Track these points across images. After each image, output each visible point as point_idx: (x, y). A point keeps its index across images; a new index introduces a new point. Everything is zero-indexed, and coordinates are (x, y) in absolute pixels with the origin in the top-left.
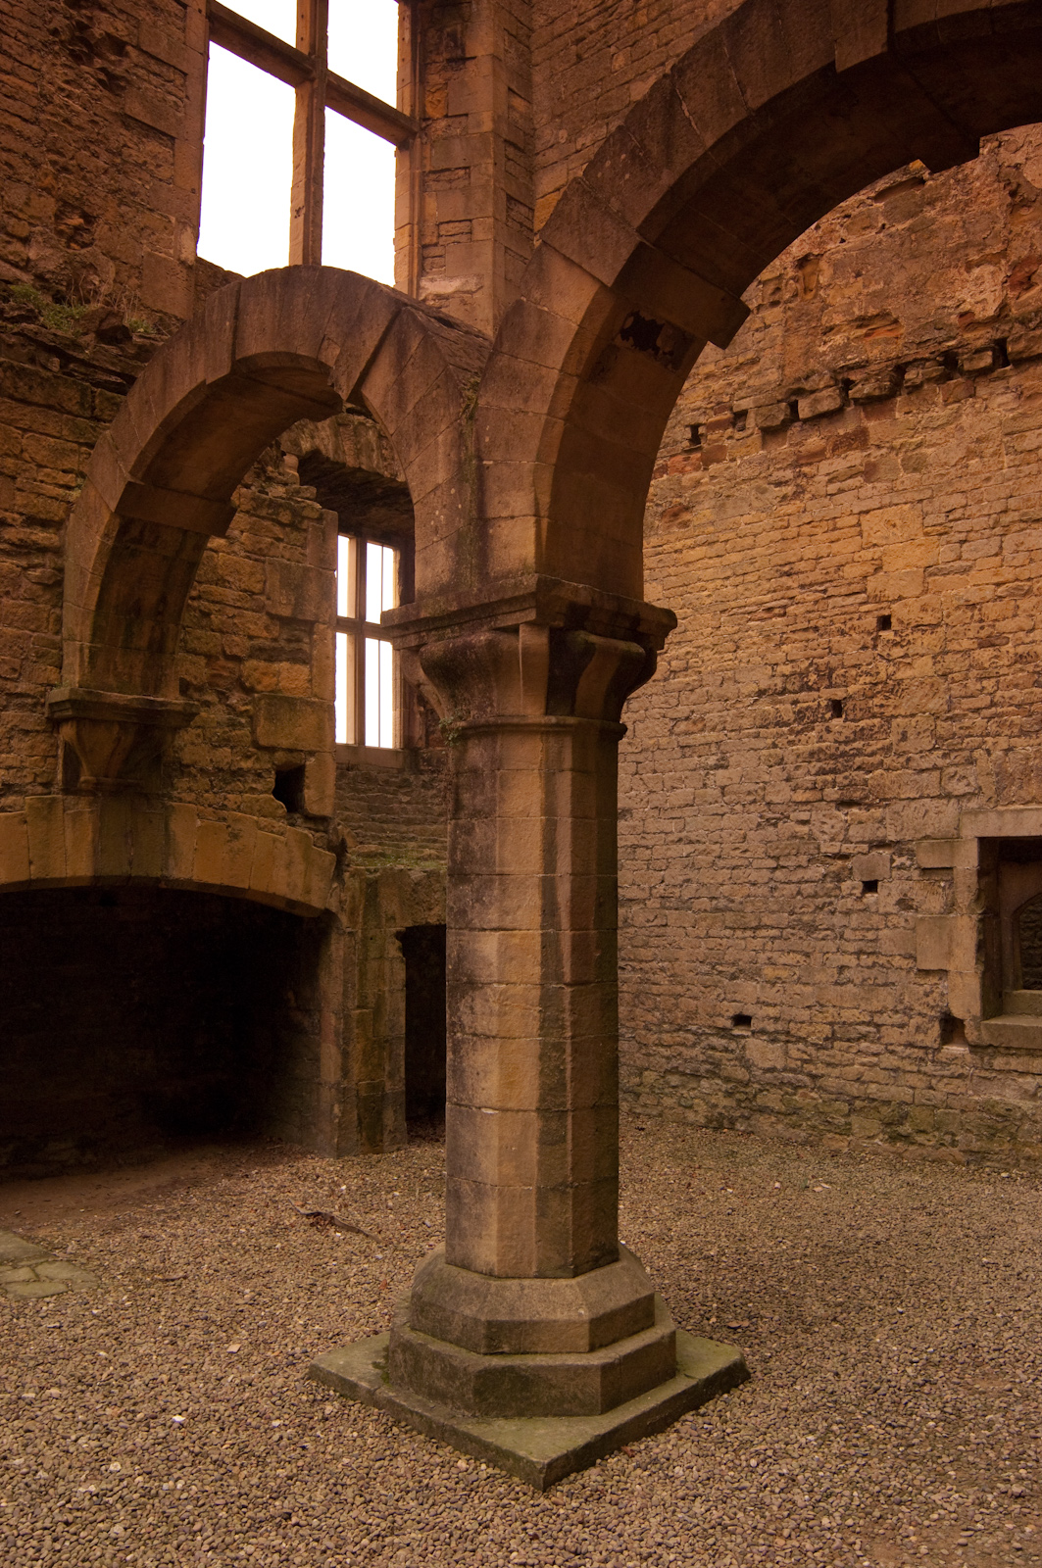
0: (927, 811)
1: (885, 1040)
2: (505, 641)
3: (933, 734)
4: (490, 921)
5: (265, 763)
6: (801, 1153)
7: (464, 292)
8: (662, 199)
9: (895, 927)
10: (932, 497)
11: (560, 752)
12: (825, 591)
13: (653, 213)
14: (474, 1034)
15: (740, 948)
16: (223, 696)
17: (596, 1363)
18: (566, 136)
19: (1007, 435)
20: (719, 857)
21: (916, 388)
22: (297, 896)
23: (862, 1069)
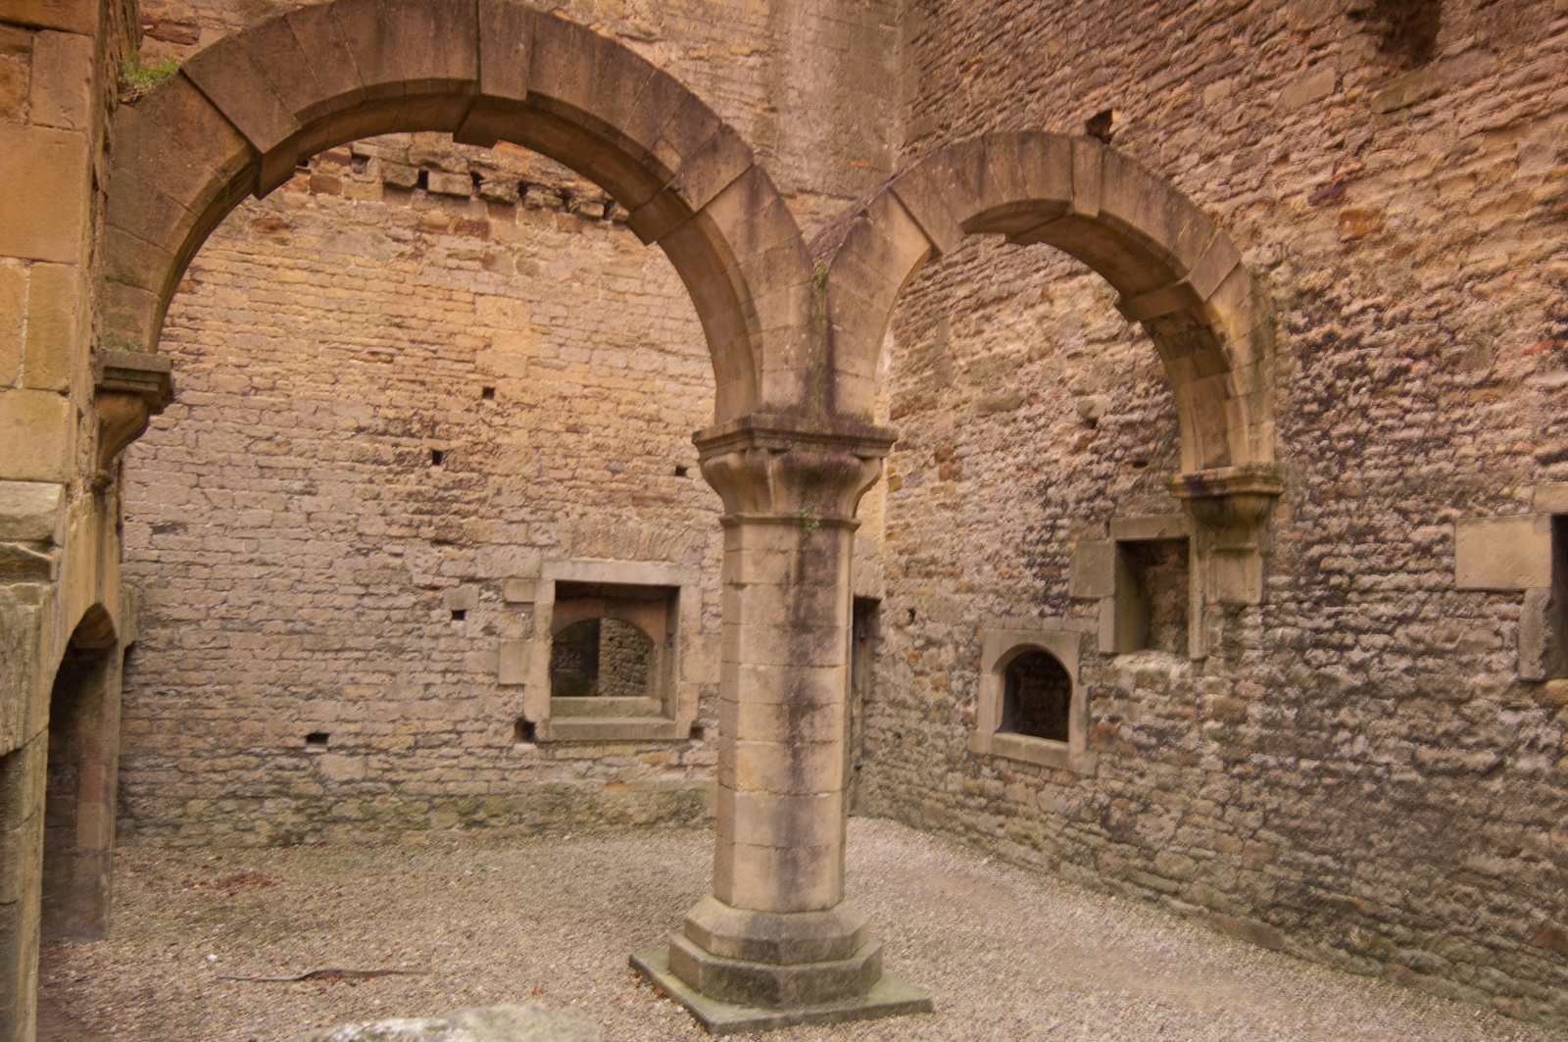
0: (514, 555)
1: (464, 745)
3: (525, 493)
4: (826, 661)
9: (480, 649)
10: (539, 302)
12: (435, 352)
15: (319, 670)
19: (604, 274)
20: (299, 581)
21: (536, 207)
23: (442, 770)
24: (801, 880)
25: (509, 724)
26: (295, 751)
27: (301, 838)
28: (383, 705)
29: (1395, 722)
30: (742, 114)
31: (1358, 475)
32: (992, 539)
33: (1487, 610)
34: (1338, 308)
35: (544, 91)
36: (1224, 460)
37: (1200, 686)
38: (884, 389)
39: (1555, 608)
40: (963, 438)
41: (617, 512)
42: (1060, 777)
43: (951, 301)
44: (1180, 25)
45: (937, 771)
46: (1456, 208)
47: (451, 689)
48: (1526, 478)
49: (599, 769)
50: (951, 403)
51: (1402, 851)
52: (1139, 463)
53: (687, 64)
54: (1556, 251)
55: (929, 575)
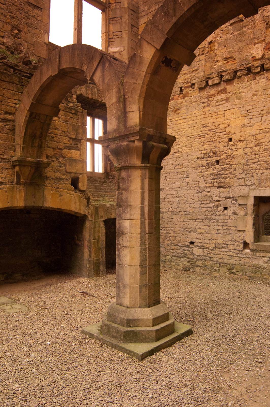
0: (240, 189)
2: (131, 144)
3: (243, 169)
4: (127, 217)
5: (69, 176)
6: (207, 277)
7: (120, 51)
8: (173, 26)
9: (232, 219)
10: (243, 106)
11: (145, 173)
12: (215, 131)
13: (171, 29)
14: (123, 246)
15: (192, 225)
16: (57, 159)
17: (154, 329)
18: (147, 8)
19: (263, 90)
20: (187, 201)
21: (240, 77)
22: (77, 211)
23: (223, 255)
25: (241, 243)
26: (187, 246)
27: (189, 269)
28: (207, 235)
47: (224, 231)
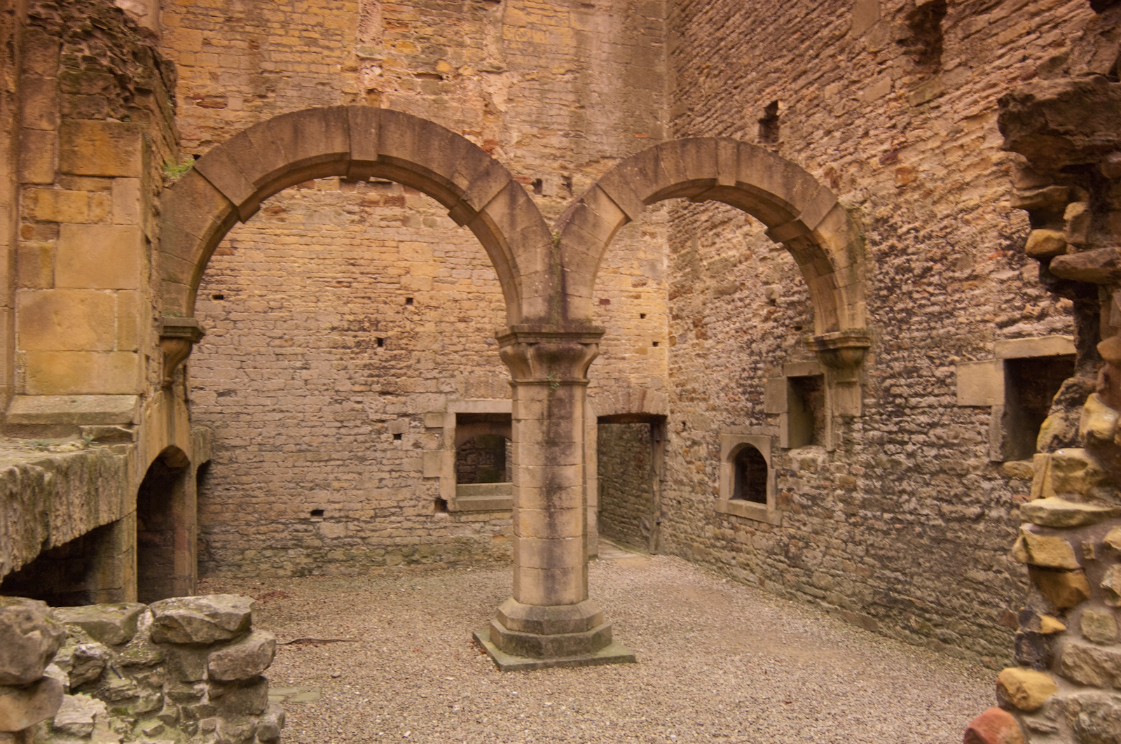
0: (430, 399)
1: (405, 515)
2: (584, 349)
3: (434, 361)
4: (568, 462)
9: (411, 457)
10: (438, 243)
12: (376, 278)
14: (562, 508)
15: (316, 472)
20: (303, 420)
23: (392, 530)
24: (557, 587)
25: (431, 501)
26: (304, 521)
27: (310, 572)
28: (355, 492)
29: (929, 489)
30: (562, 112)
31: (908, 336)
32: (724, 376)
33: (974, 419)
34: (896, 230)
35: (387, 154)
36: (835, 327)
37: (832, 469)
38: (664, 280)
39: (1008, 417)
40: (707, 312)
41: (492, 369)
42: (764, 527)
43: (698, 223)
44: (811, 47)
45: (700, 524)
46: (953, 167)
47: (395, 481)
48: (991, 337)
49: (488, 527)
50: (700, 289)
51: (935, 569)
52: (798, 328)
53: (525, 84)
54: (1003, 195)
55: (692, 400)
